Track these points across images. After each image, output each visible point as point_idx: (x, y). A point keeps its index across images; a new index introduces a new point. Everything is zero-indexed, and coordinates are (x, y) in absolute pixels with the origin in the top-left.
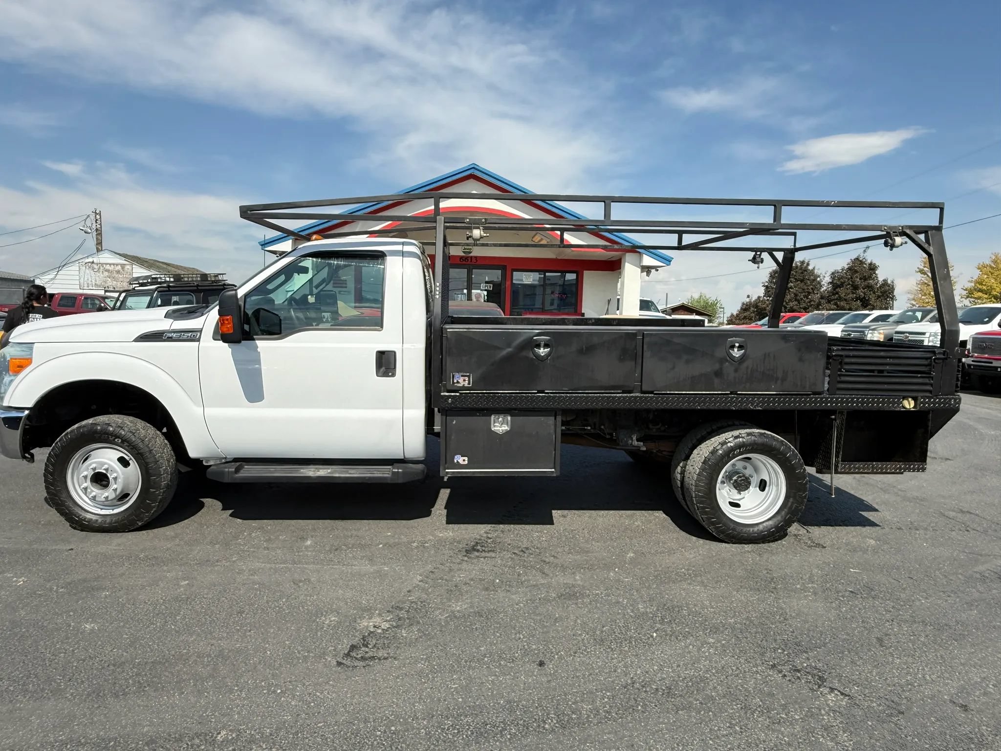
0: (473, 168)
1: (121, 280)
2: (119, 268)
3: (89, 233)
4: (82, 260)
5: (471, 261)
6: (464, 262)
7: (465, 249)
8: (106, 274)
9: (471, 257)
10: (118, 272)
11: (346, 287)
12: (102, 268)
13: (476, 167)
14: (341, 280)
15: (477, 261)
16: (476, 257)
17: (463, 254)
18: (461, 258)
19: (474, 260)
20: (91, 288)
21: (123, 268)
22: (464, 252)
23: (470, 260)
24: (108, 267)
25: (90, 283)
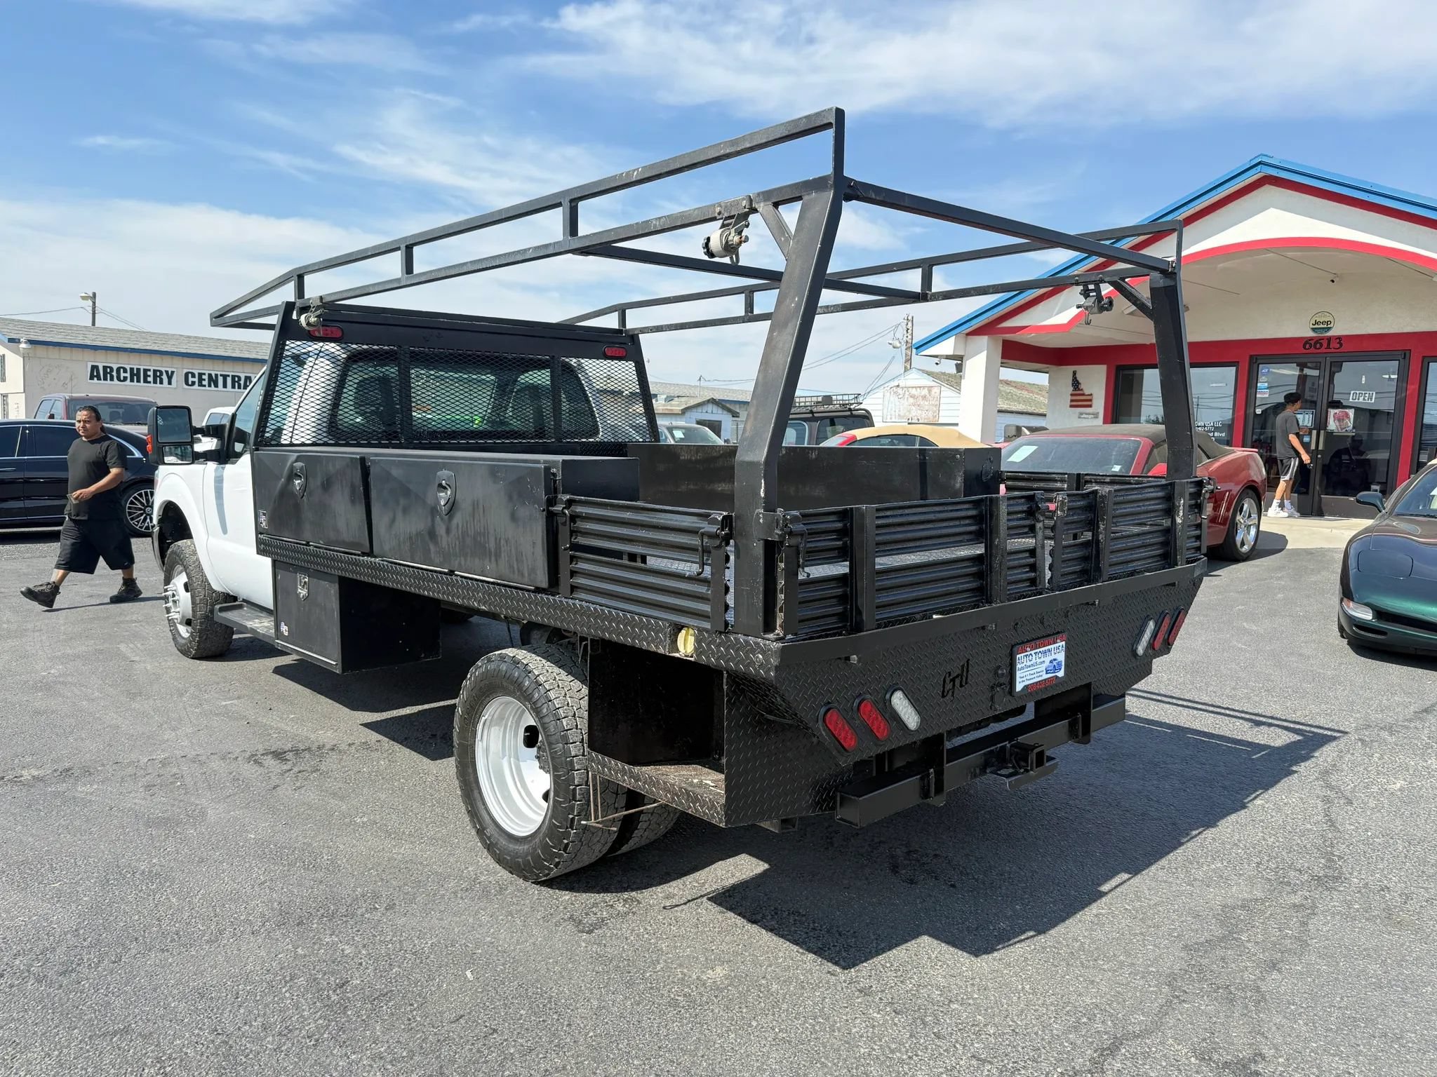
0: (1260, 163)
1: (926, 408)
2: (925, 392)
3: (898, 348)
4: (887, 385)
5: (1328, 347)
6: (1313, 350)
7: (1316, 323)
8: (911, 400)
9: (1329, 339)
10: (924, 397)
11: (1090, 406)
12: (907, 393)
13: (1265, 159)
14: (1083, 395)
15: (1341, 345)
16: (1339, 338)
17: (1312, 334)
18: (1306, 342)
19: (1334, 344)
20: (893, 420)
21: (930, 391)
22: (1313, 329)
23: (1325, 345)
24: (913, 391)
25: (893, 413)
